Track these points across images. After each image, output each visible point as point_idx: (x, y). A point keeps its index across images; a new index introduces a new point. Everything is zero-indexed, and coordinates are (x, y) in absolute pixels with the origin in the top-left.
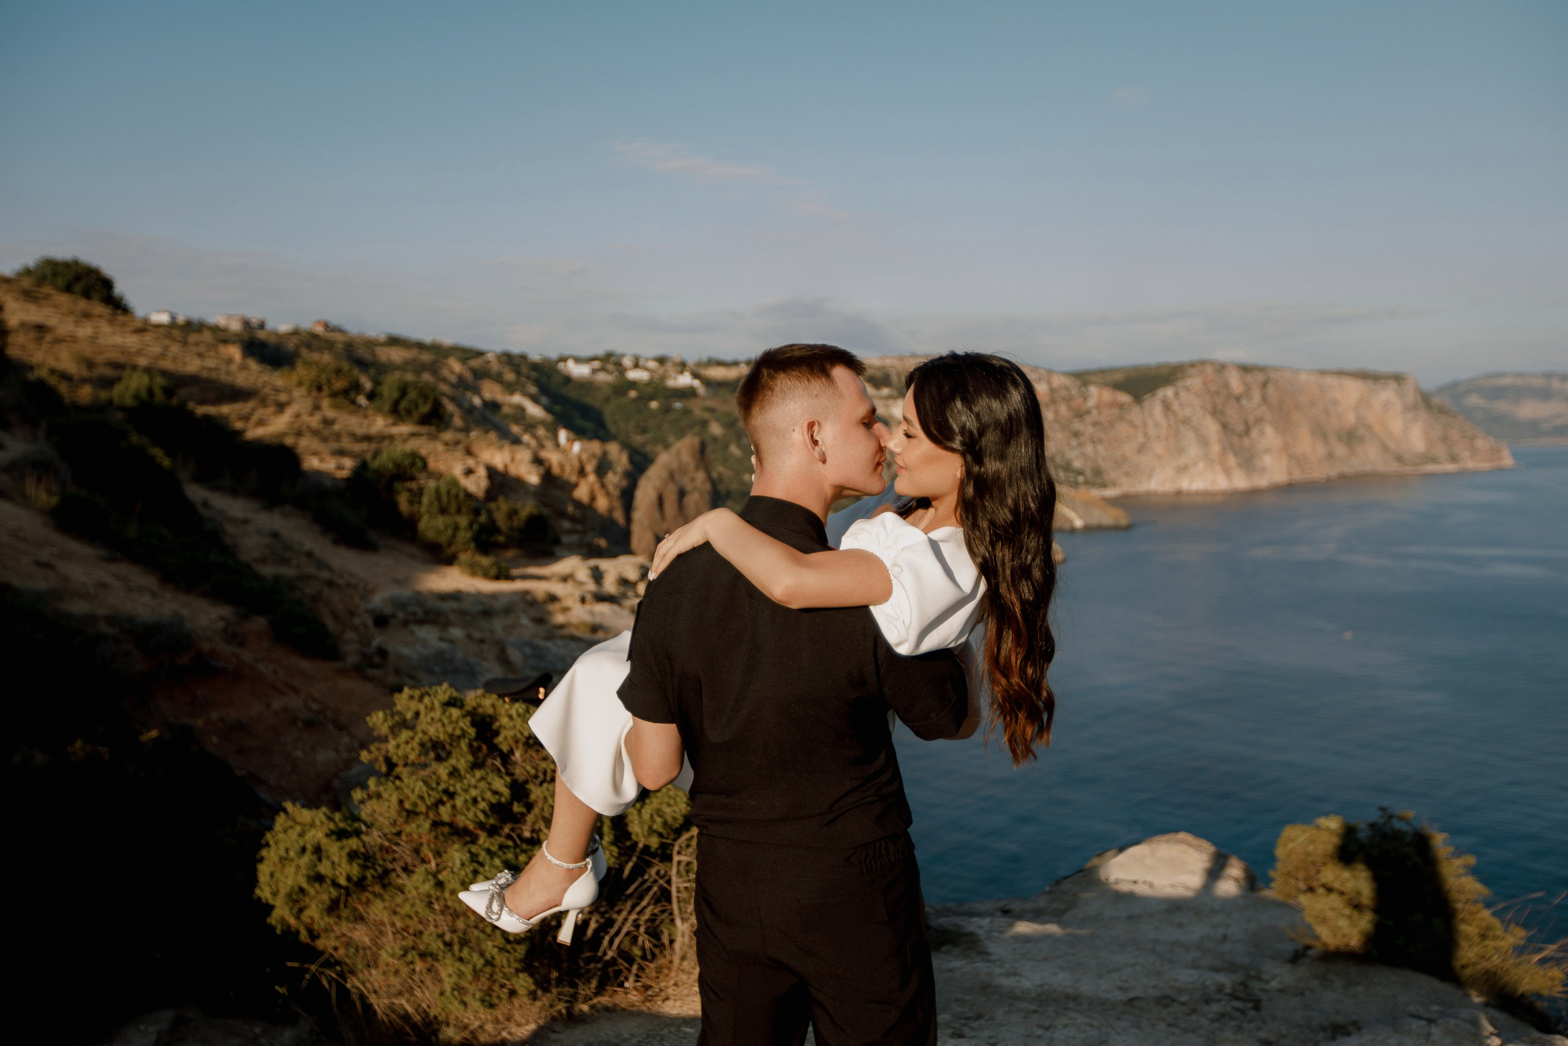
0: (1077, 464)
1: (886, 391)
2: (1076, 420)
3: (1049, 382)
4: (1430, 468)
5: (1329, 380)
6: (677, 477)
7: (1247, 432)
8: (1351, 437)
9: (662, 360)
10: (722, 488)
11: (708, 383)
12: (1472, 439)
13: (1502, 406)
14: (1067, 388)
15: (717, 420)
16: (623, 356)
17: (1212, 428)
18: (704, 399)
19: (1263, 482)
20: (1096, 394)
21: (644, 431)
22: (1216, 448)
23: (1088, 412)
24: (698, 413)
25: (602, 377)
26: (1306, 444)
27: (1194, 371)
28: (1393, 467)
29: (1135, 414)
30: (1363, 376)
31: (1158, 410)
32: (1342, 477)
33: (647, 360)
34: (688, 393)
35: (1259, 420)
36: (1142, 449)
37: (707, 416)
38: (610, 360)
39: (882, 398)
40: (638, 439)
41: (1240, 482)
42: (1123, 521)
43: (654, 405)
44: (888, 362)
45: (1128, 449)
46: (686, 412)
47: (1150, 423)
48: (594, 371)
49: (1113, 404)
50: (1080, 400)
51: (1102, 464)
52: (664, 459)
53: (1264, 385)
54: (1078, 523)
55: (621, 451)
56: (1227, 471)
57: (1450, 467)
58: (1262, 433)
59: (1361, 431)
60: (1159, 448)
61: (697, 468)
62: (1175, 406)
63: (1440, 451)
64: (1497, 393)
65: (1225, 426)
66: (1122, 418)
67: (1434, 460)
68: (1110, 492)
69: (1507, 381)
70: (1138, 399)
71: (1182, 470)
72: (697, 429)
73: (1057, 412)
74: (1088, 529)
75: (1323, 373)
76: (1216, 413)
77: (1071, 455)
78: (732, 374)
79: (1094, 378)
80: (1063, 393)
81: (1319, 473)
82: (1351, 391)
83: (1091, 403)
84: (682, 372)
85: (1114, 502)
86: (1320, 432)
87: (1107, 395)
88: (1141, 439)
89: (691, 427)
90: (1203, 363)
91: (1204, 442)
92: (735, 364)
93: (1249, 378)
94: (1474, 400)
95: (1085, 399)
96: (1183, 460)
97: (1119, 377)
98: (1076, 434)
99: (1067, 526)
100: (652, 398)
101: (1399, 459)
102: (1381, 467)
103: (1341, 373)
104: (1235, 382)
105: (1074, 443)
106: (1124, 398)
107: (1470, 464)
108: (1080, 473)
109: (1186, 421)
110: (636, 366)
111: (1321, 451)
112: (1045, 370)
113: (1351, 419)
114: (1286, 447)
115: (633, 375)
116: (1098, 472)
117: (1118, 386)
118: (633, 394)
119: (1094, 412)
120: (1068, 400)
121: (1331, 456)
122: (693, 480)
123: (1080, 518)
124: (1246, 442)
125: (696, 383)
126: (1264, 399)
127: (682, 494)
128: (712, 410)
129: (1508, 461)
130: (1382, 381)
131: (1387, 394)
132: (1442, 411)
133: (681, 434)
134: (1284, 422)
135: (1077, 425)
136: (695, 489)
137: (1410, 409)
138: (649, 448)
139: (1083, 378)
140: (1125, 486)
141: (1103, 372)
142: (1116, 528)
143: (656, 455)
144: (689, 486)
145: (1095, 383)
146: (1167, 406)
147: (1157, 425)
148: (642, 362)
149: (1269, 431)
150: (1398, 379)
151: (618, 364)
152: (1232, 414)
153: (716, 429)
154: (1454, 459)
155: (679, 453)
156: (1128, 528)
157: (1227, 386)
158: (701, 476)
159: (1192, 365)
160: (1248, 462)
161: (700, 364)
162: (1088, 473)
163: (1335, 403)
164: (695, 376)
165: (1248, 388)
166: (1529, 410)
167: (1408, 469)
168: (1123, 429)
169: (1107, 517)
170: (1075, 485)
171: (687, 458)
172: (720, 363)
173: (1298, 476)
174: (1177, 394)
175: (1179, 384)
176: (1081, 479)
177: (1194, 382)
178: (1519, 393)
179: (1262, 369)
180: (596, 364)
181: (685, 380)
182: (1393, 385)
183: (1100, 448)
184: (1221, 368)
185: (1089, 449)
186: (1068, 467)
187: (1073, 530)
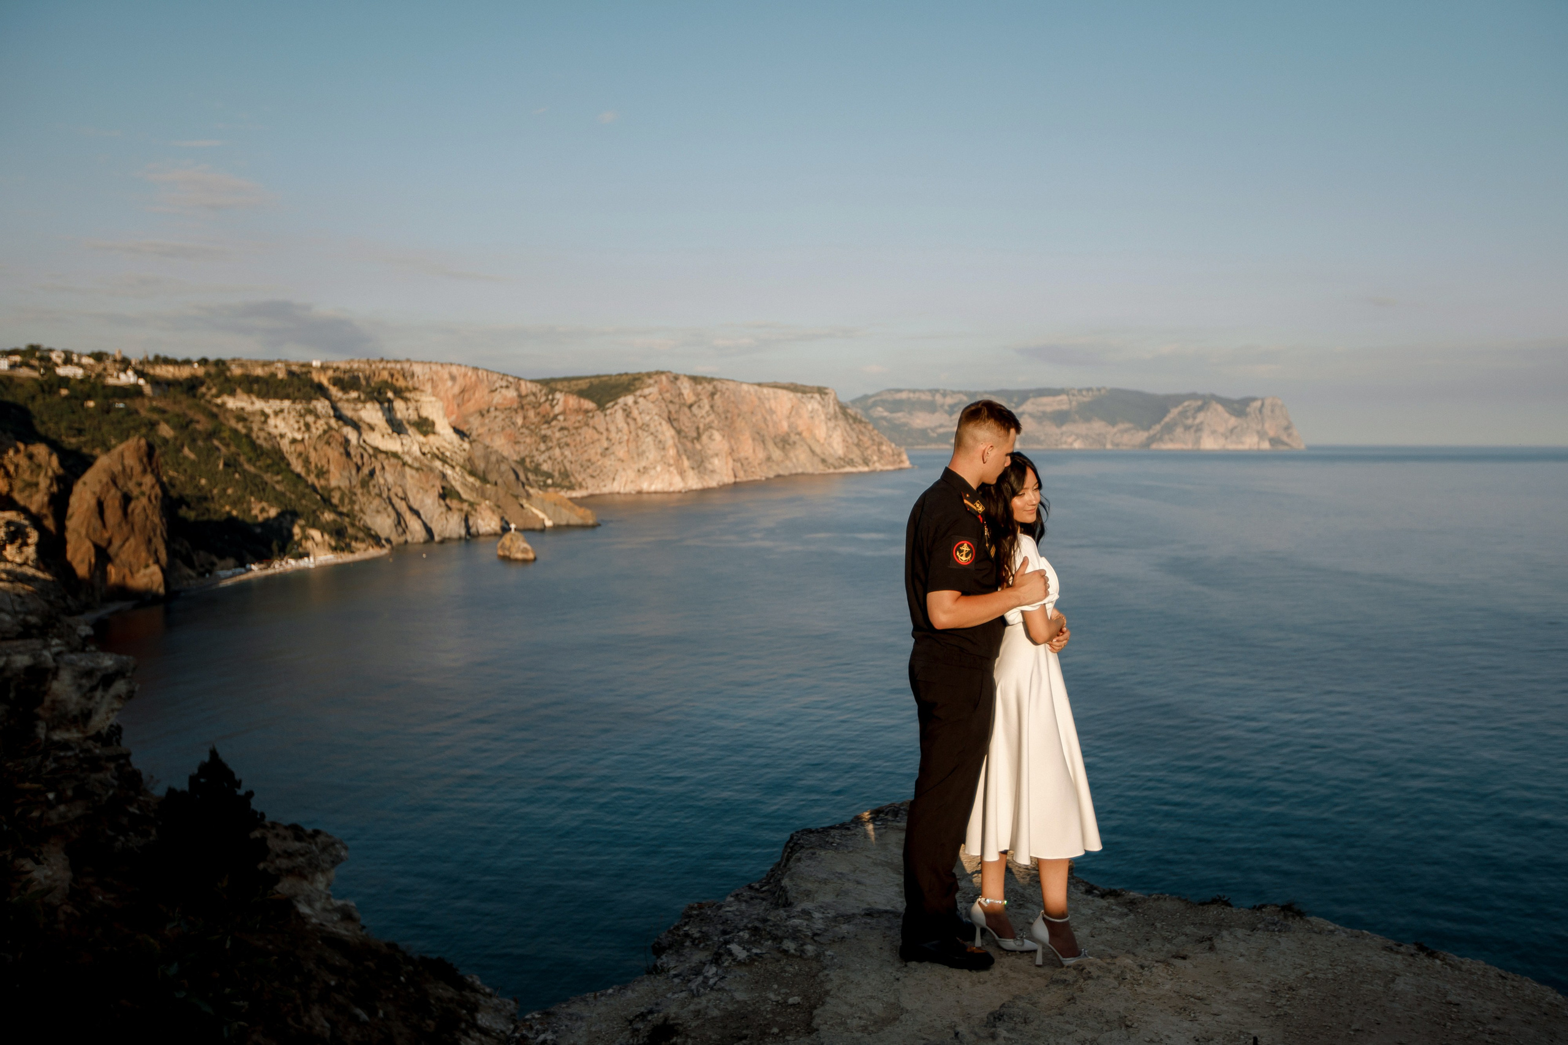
0: (545, 467)
1: (354, 394)
2: (545, 426)
3: (518, 389)
4: (848, 469)
5: (765, 390)
6: (120, 482)
7: (698, 437)
8: (785, 442)
9: (99, 357)
10: (174, 493)
11: (156, 382)
12: (880, 444)
13: (900, 417)
14: (534, 394)
15: (167, 422)
16: (51, 350)
17: (668, 433)
18: (151, 399)
19: (713, 484)
20: (562, 401)
21: (80, 432)
22: (672, 452)
23: (555, 417)
24: (143, 413)
25: (24, 372)
26: (748, 448)
27: (651, 381)
28: (821, 468)
29: (599, 419)
30: (794, 388)
31: (620, 415)
32: (778, 476)
33: (80, 356)
34: (134, 392)
35: (709, 427)
36: (605, 453)
37: (155, 417)
38: (33, 354)
39: (348, 400)
40: (72, 441)
41: (694, 482)
42: (590, 522)
43: (91, 404)
44: (355, 366)
45: (593, 452)
46: (130, 412)
47: (613, 428)
48: (13, 366)
49: (578, 411)
50: (547, 405)
51: (568, 465)
52: (103, 461)
53: (713, 394)
54: (549, 523)
55: (50, 455)
56: (682, 473)
57: (866, 469)
58: (710, 437)
59: (794, 438)
60: (621, 451)
61: (144, 471)
62: (635, 413)
63: (855, 455)
64: (897, 406)
65: (679, 432)
66: (587, 425)
67: (851, 462)
68: (577, 494)
69: (904, 396)
70: (601, 406)
71: (643, 472)
72: (144, 431)
73: (525, 418)
74: (557, 528)
75: (760, 385)
76: (670, 420)
77: (541, 458)
78: (185, 372)
79: (559, 386)
80: (532, 398)
81: (760, 474)
82: (785, 400)
83: (557, 409)
84: (125, 371)
85: (580, 502)
86: (760, 438)
87: (573, 401)
88: (605, 444)
89: (136, 429)
90: (659, 373)
91: (661, 446)
92: (188, 362)
93: (699, 387)
94: (880, 411)
95: (553, 407)
96: (643, 464)
97: (583, 385)
98: (545, 438)
99: (538, 526)
100: (89, 397)
101: (824, 461)
102: (810, 470)
103: (776, 386)
104: (687, 390)
105: (542, 447)
106: (589, 405)
107: (878, 466)
108: (549, 475)
109: (644, 427)
110: (68, 361)
111: (761, 455)
112: (515, 378)
113: (784, 426)
114: (732, 451)
115: (62, 371)
116: (565, 475)
117: (582, 394)
118: (64, 392)
119: (561, 418)
120: (537, 406)
121: (769, 459)
122: (140, 485)
123: (550, 519)
124: (698, 446)
125: (141, 382)
126: (713, 407)
127: (127, 499)
128: (163, 412)
129: (907, 464)
130: (809, 395)
131: (813, 404)
132: (855, 419)
133: (124, 436)
134: (730, 429)
135: (545, 430)
136: (143, 493)
137: (831, 418)
138: (86, 450)
139: (550, 385)
140: (592, 488)
141: (568, 379)
142: (584, 527)
143: (94, 458)
144: (136, 492)
145: (561, 391)
146: (627, 413)
147: (619, 431)
148: (75, 358)
149: (717, 436)
150: (821, 391)
151: (46, 359)
152: (685, 421)
153: (166, 431)
154: (866, 462)
155: (122, 455)
156: (594, 527)
157: (680, 394)
158: (149, 480)
159: (649, 375)
160: (700, 464)
161: (145, 362)
162: (556, 474)
163: (772, 412)
164: (140, 374)
165: (698, 395)
166: (920, 421)
167: (832, 470)
168: (588, 433)
169: (574, 516)
170: (543, 487)
171: (131, 461)
172: (167, 361)
173: (742, 477)
174: (636, 402)
175: (638, 393)
176: (550, 481)
177: (652, 391)
178: (912, 406)
179: (710, 380)
180: (17, 358)
181: (128, 378)
182: (817, 396)
183: (567, 452)
184: (675, 378)
185: (557, 452)
186: (537, 470)
187: (543, 530)
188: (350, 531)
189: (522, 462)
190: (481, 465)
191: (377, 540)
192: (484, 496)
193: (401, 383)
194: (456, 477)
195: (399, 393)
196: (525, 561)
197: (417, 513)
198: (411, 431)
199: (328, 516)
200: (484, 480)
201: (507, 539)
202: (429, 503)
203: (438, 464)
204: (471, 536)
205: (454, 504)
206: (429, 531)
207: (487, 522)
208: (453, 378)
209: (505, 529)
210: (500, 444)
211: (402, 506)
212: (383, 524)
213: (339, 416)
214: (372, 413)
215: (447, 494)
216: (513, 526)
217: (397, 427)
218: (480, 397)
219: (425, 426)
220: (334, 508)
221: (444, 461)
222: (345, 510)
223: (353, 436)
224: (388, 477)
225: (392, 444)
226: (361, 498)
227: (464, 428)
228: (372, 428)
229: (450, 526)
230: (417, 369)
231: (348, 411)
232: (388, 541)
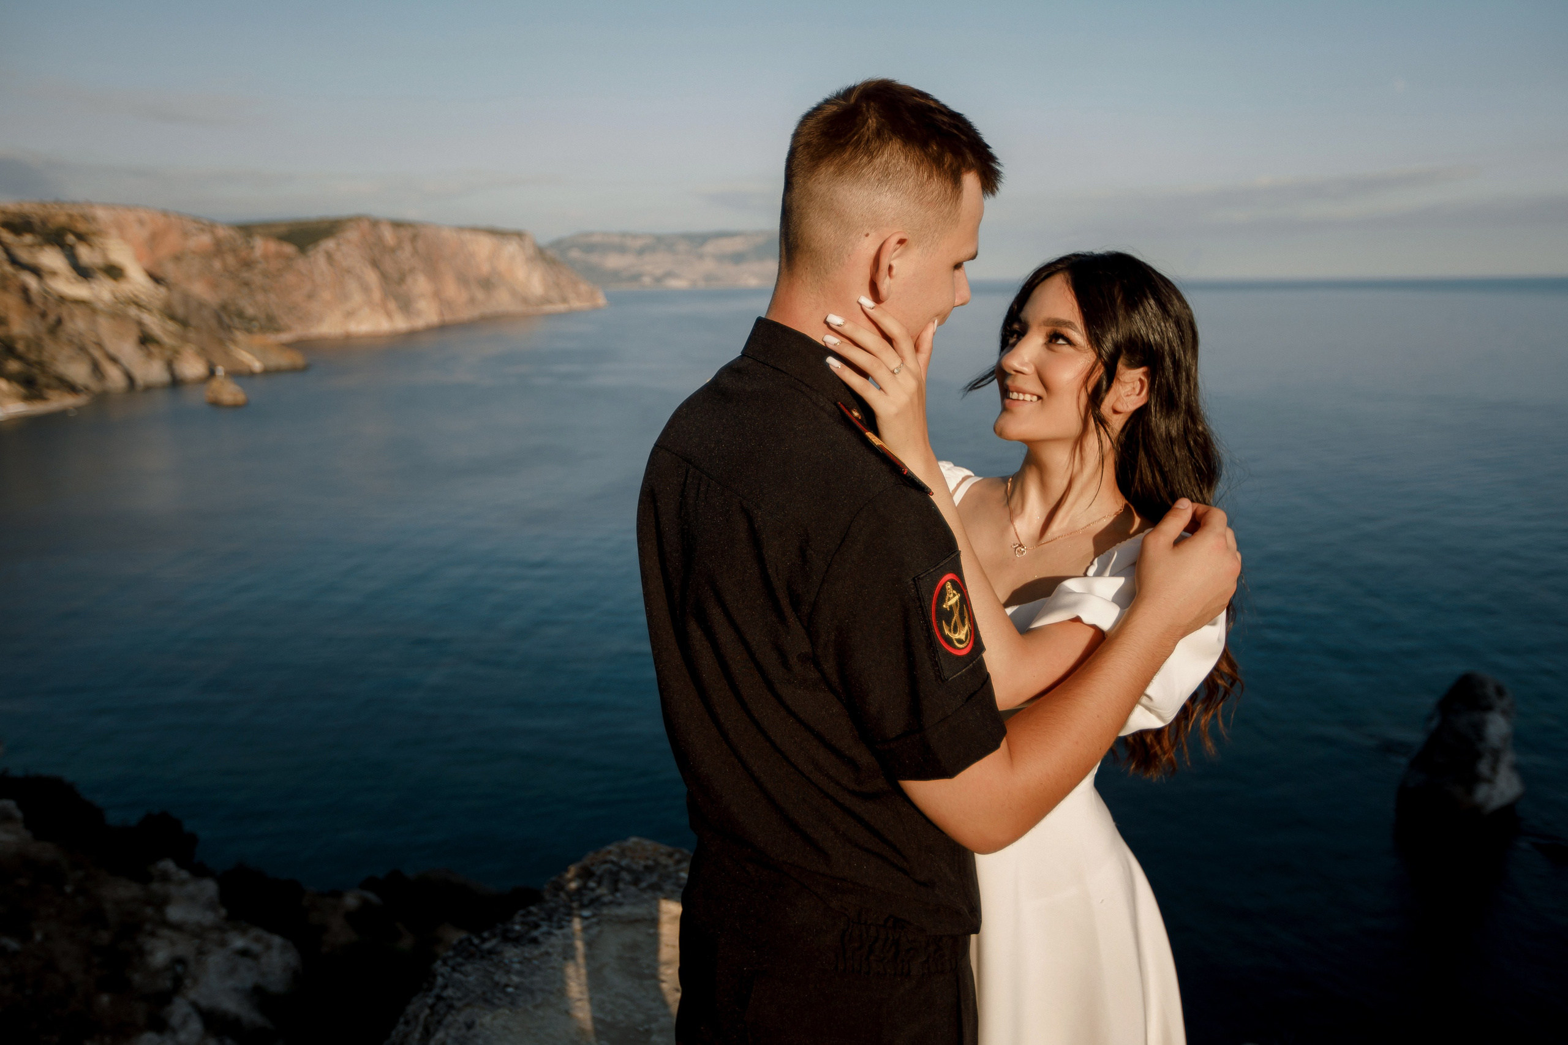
0: (250, 311)
1: (28, 238)
2: (245, 271)
3: (213, 234)
4: (548, 308)
5: (467, 236)
7: (403, 279)
8: (487, 284)
12: (576, 284)
13: (594, 259)
14: (232, 239)
17: (372, 277)
19: (420, 323)
20: (261, 246)
22: (377, 295)
23: (256, 262)
26: (451, 290)
27: (351, 225)
28: (521, 308)
29: (301, 264)
30: (493, 232)
31: (322, 260)
32: (483, 317)
35: (412, 270)
36: (310, 296)
39: (22, 244)
41: (401, 324)
42: (300, 362)
45: (298, 296)
47: (316, 271)
49: (280, 255)
50: (247, 250)
51: (274, 311)
53: (414, 238)
54: (257, 366)
56: (389, 315)
57: (561, 307)
58: (415, 280)
59: (495, 279)
60: (326, 295)
62: (338, 256)
63: (554, 294)
64: (590, 248)
65: (383, 275)
66: (289, 268)
67: (549, 301)
68: (285, 337)
70: (302, 249)
71: (350, 315)
73: (223, 262)
74: (267, 372)
75: (461, 229)
76: (375, 264)
77: (244, 303)
79: (258, 231)
81: (466, 314)
82: (483, 246)
83: (257, 253)
85: (290, 346)
86: (463, 280)
87: (273, 246)
88: (309, 287)
90: (359, 218)
91: (366, 289)
93: (401, 232)
94: (575, 254)
95: (251, 249)
96: (349, 306)
97: (283, 230)
98: (246, 284)
99: (247, 370)
101: (525, 301)
102: (512, 308)
103: (475, 230)
104: (389, 235)
106: (289, 249)
107: (576, 304)
108: (252, 319)
109: (348, 271)
111: (465, 296)
112: (210, 222)
113: (485, 268)
114: (436, 293)
116: (270, 317)
117: (283, 239)
119: (262, 262)
120: (234, 251)
121: (472, 301)
123: (259, 360)
124: (403, 288)
126: (415, 252)
129: (601, 301)
130: (507, 237)
131: (511, 248)
132: (553, 262)
134: (433, 272)
135: (246, 275)
137: (530, 260)
139: (247, 230)
140: (300, 331)
141: (267, 224)
142: (294, 370)
145: (259, 235)
146: (329, 257)
147: (322, 274)
149: (421, 278)
150: (519, 235)
152: (388, 264)
154: (564, 300)
156: (304, 369)
157: (382, 239)
159: (350, 220)
160: (406, 306)
162: (261, 318)
163: (473, 255)
165: (400, 241)
166: (613, 262)
167: (532, 309)
168: (290, 278)
169: (284, 360)
170: (249, 331)
173: (448, 317)
174: (338, 246)
175: (340, 236)
176: (255, 325)
177: (352, 235)
179: (410, 225)
182: (516, 240)
183: (273, 297)
184: (375, 223)
185: (260, 297)
186: (240, 314)
187: (252, 374)
188: (42, 380)
189: (224, 307)
190: (180, 311)
191: (71, 388)
192: (185, 340)
193: (82, 227)
194: (154, 323)
195: (81, 237)
196: (235, 407)
197: (114, 360)
198: (101, 276)
199: (13, 366)
200: (184, 323)
201: (215, 384)
202: (127, 350)
203: (133, 311)
204: (176, 383)
205: (154, 349)
206: (130, 378)
207: (192, 367)
208: (141, 222)
209: (212, 373)
210: (199, 289)
211: (97, 354)
212: (78, 371)
213: (14, 261)
214: (51, 258)
215: (146, 340)
216: (220, 371)
217: (83, 273)
218: (172, 242)
219: (114, 272)
220: (19, 357)
221: (139, 305)
222: (33, 357)
223: (32, 282)
224: (78, 324)
225: (78, 290)
226: (50, 346)
227: (158, 272)
228: (54, 274)
229: (153, 371)
230: (101, 213)
231: (24, 255)
232: (87, 388)
